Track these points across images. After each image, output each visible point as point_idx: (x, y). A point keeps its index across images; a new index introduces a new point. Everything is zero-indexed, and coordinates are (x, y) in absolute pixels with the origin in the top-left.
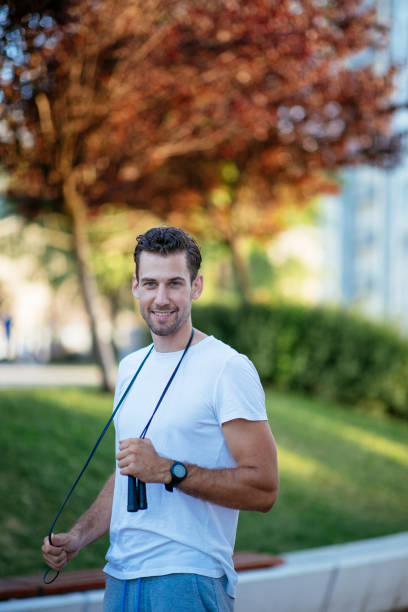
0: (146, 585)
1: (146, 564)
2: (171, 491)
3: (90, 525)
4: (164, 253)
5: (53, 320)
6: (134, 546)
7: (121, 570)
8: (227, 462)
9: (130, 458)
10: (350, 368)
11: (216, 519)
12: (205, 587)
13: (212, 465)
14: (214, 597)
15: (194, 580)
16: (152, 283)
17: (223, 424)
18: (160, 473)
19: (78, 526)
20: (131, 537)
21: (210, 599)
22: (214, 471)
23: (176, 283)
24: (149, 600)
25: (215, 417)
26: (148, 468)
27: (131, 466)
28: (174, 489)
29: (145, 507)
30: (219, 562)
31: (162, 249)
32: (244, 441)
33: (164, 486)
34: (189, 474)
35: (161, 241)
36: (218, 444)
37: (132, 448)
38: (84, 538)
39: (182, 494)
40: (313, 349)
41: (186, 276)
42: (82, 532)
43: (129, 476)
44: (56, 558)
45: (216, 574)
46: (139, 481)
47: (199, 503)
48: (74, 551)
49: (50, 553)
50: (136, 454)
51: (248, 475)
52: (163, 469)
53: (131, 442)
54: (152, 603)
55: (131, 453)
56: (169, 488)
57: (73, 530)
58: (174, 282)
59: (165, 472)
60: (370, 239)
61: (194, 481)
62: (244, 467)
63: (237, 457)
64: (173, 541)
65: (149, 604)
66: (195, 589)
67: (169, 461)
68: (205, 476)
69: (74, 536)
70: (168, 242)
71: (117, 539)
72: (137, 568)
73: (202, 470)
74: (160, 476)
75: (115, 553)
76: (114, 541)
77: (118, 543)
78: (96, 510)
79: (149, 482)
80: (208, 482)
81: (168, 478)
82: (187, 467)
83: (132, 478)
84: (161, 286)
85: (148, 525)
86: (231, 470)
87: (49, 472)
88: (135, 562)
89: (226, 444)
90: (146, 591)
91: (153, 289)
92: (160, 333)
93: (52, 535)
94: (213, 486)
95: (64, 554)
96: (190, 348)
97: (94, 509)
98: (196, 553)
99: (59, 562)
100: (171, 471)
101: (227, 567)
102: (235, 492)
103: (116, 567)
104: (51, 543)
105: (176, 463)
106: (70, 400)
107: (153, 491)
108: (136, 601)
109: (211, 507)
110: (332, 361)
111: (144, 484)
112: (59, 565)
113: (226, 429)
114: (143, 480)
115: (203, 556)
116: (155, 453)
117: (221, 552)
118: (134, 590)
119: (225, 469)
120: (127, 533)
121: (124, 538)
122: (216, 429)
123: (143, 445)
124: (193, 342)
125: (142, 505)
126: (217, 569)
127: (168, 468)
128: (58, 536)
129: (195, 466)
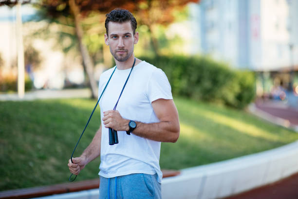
0: (119, 180)
1: (119, 170)
2: (130, 134)
3: (90, 153)
4: (121, 22)
5: (65, 69)
6: (113, 162)
7: (107, 173)
8: (154, 120)
9: (110, 119)
10: (207, 84)
11: (151, 147)
12: (147, 179)
13: (147, 122)
14: (152, 184)
15: (142, 176)
16: (116, 37)
17: (152, 102)
18: (124, 126)
19: (84, 154)
20: (111, 158)
21: (150, 185)
22: (149, 124)
23: (127, 36)
24: (121, 187)
25: (148, 99)
26: (118, 124)
27: (110, 123)
28: (131, 133)
29: (117, 143)
30: (153, 167)
31: (119, 20)
32: (162, 109)
33: (125, 132)
34: (138, 126)
35: (119, 16)
36: (150, 111)
37: (110, 115)
38: (87, 159)
39: (134, 136)
40: (190, 76)
41: (131, 32)
42: (86, 156)
43: (109, 128)
44: (75, 169)
45: (152, 173)
46: (114, 130)
47: (143, 139)
48: (83, 166)
49: (72, 167)
50: (112, 117)
51: (165, 125)
52: (125, 124)
53: (110, 112)
54: (123, 189)
55: (110, 117)
56: (128, 133)
57: (82, 156)
58: (126, 36)
59: (126, 126)
60: (213, 25)
61: (139, 129)
62: (163, 122)
63: (159, 117)
64: (131, 159)
65: (121, 189)
66: (143, 181)
67: (128, 120)
68: (145, 127)
69: (82, 159)
70: (122, 17)
71: (104, 159)
72: (114, 172)
73: (144, 124)
74: (124, 128)
75: (103, 166)
76: (103, 160)
77: (105, 161)
78: (92, 146)
79: (119, 130)
80: (147, 130)
81: (128, 129)
82: (136, 123)
83: (110, 129)
84: (120, 38)
85: (119, 152)
86: (157, 123)
87: (69, 137)
88: (114, 169)
89: (154, 112)
90: (119, 183)
91: (116, 39)
92: (120, 61)
93: (73, 158)
94: (149, 131)
95: (79, 167)
96: (134, 67)
97: (91, 145)
98: (143, 163)
99: (76, 171)
100: (129, 125)
101: (157, 170)
102: (160, 134)
103: (105, 172)
104: (72, 162)
105: (131, 121)
106: (77, 104)
107: (121, 135)
108: (115, 188)
109: (148, 141)
110: (199, 81)
111: (116, 132)
112: (76, 172)
113: (154, 104)
114: (116, 129)
115: (146, 165)
116: (121, 117)
117: (153, 162)
118: (114, 183)
119: (154, 123)
120: (109, 156)
121: (108, 159)
122: (149, 105)
123: (115, 113)
124: (135, 64)
125: (116, 141)
126: (152, 170)
127: (127, 123)
128: (75, 159)
129: (140, 122)
